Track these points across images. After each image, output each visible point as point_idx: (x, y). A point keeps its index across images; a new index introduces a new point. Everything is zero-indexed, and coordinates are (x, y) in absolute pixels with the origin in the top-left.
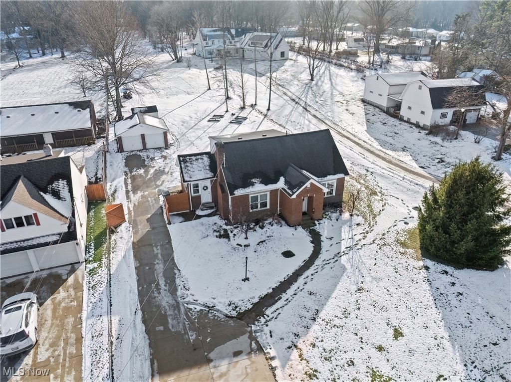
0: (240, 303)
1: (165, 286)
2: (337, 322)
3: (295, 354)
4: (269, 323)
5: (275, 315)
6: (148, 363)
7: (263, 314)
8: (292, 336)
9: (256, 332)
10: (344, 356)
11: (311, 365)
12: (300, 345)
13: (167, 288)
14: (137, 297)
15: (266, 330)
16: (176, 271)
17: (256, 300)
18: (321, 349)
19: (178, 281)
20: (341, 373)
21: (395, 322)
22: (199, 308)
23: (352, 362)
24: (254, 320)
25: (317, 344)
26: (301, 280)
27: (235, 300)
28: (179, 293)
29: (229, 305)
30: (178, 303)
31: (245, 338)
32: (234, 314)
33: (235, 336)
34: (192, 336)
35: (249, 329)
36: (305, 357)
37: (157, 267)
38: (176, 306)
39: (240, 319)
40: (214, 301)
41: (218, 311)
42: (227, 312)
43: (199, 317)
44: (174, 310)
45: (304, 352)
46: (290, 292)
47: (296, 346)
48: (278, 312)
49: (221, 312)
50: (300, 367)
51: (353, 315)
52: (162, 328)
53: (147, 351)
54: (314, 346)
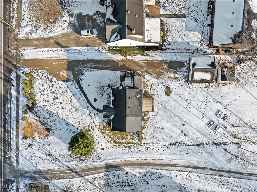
0: (82, 82)
1: (93, 66)
2: (70, 99)
3: (66, 87)
4: (75, 85)
5: (76, 87)
6: (73, 59)
7: (77, 85)
8: (70, 88)
9: (73, 82)
10: (62, 96)
11: (62, 89)
12: (67, 89)
13: (92, 66)
14: (91, 59)
15: (73, 84)
16: (98, 70)
17: (82, 85)
18: (65, 92)
19: (94, 69)
20: (59, 93)
21: (65, 110)
22: (84, 72)
23: (60, 96)
24: (76, 83)
25: (66, 92)
26: (84, 98)
27: (83, 81)
28: (90, 69)
29: (82, 79)
30: (87, 68)
31: (73, 79)
32: (80, 79)
33: (74, 77)
34: (76, 69)
35: (75, 81)
36: (64, 88)
37: (101, 65)
38: (86, 67)
39: (78, 80)
40: (85, 76)
41: (81, 76)
42: (80, 78)
43: (81, 72)
44: (85, 67)
45: (65, 89)
46: (82, 94)
47: (67, 88)
48: (77, 89)
49: (81, 77)
50: (63, 86)
51: (70, 103)
52: (80, 63)
53: (75, 60)
54: (66, 91)
